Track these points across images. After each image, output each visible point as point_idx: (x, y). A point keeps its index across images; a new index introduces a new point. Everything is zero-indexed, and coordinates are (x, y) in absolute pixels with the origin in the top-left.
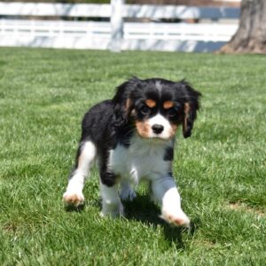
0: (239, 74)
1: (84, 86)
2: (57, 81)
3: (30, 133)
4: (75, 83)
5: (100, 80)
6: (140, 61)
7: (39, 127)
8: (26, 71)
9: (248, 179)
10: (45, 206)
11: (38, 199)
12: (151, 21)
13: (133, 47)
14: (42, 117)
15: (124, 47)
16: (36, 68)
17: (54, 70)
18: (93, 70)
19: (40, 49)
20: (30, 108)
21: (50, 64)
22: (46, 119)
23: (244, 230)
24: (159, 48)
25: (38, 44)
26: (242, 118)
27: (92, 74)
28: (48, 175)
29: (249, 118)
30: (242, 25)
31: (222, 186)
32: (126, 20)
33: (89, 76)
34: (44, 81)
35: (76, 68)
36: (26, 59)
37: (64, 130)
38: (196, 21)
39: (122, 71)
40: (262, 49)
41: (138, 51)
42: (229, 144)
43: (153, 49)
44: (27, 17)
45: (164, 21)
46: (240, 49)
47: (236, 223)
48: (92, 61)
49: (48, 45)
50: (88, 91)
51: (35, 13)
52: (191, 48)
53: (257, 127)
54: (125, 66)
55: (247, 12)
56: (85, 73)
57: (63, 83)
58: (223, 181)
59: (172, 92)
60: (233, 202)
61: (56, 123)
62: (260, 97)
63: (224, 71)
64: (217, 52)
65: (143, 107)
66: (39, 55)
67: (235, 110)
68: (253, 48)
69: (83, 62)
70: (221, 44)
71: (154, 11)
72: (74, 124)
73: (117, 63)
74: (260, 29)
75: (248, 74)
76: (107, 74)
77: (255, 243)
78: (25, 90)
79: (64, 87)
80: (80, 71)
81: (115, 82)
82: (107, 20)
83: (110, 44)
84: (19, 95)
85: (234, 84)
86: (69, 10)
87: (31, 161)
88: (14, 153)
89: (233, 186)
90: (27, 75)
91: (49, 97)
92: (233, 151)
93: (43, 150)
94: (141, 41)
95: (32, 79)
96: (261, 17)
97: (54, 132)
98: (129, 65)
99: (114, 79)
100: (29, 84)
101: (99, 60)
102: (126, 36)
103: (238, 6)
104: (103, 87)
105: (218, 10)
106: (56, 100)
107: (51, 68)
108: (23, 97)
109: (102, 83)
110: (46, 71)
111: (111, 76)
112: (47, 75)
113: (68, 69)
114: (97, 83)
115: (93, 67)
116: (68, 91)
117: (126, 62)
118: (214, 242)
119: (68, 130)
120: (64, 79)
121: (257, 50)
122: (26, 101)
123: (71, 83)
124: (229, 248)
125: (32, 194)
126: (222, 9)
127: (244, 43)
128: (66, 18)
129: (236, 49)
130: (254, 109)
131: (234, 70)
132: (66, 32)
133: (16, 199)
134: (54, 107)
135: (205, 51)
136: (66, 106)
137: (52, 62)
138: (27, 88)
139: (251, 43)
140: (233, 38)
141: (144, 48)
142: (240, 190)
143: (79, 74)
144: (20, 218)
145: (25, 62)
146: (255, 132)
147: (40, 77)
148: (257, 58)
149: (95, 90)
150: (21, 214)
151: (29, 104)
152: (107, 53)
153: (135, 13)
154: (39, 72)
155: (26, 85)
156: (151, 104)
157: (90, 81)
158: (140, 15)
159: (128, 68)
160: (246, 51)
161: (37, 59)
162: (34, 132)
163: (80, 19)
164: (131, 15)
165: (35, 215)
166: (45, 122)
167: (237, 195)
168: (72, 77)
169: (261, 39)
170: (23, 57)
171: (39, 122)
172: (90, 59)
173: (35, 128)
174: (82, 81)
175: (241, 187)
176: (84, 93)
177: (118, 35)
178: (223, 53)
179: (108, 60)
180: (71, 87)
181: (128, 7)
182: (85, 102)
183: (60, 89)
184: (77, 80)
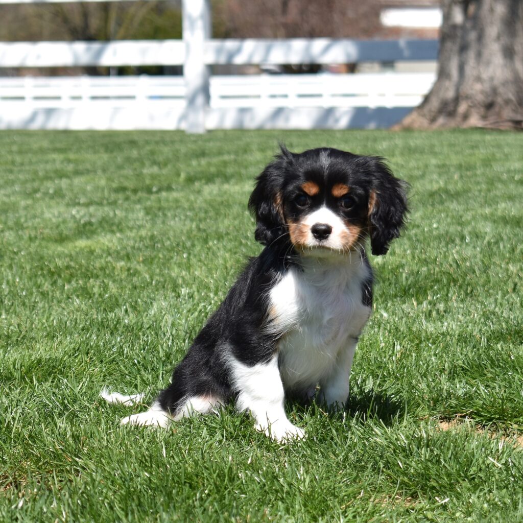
1: (139, 201)
2: (84, 192)
3: (36, 297)
4: (120, 196)
5: (169, 188)
6: (246, 150)
7: (54, 283)
8: (22, 177)
9: (473, 370)
10: (76, 438)
11: (62, 424)
12: (261, 70)
13: (229, 123)
14: (60, 263)
15: (209, 121)
16: (41, 169)
17: (77, 173)
18: (155, 169)
19: (45, 133)
20: (33, 248)
21: (69, 161)
22: (68, 267)
23: (472, 470)
24: (281, 124)
26: (455, 253)
27: (153, 177)
28: (78, 377)
30: (443, 74)
32: (214, 70)
33: (148, 182)
34: (59, 194)
35: (120, 167)
36: (21, 152)
37: (105, 287)
38: (351, 68)
39: (213, 170)
40: (483, 117)
41: (240, 131)
42: (432, 303)
43: (268, 126)
44: (17, 72)
45: (287, 69)
46: (441, 121)
48: (152, 153)
49: (58, 123)
50: (148, 211)
51: (31, 62)
52: (343, 122)
54: (215, 160)
55: (451, 47)
56: (139, 176)
57: (96, 197)
59: (348, 168)
60: (445, 417)
61: (88, 274)
64: (396, 128)
65: (299, 196)
66: (45, 144)
68: (466, 117)
69: (135, 153)
70: (402, 112)
71: (268, 50)
72: (124, 275)
73: (203, 154)
74: (479, 79)
75: (460, 167)
76: (183, 176)
78: (22, 213)
79: (100, 204)
80: (128, 172)
81: (199, 192)
82: (176, 71)
83: (183, 117)
85: (434, 187)
86: (99, 54)
87: (41, 351)
88: (8, 337)
89: (446, 386)
90: (25, 182)
91: (71, 225)
92: (440, 319)
93: (63, 329)
94: (243, 111)
95: (36, 191)
96: (479, 55)
97: (85, 293)
98: (226, 157)
99: (197, 184)
100: (29, 202)
101: (166, 150)
102: (215, 101)
104: (177, 201)
105: (395, 45)
106: (85, 230)
107: (70, 167)
108: (19, 226)
109: (175, 195)
110: (61, 175)
111: (190, 180)
112: (64, 183)
113: (104, 170)
114: (164, 194)
115: (154, 163)
116: (107, 211)
117: (220, 153)
118: (413, 497)
119: (113, 288)
120: (97, 188)
121: (475, 121)
122: (26, 234)
123: (113, 196)
125: (48, 416)
127: (450, 108)
128: (93, 71)
129: (433, 119)
130: (477, 235)
131: (433, 161)
132: (95, 98)
133: (16, 426)
134: (82, 243)
136: (106, 240)
137: (72, 156)
138: (26, 208)
139: (463, 108)
141: (251, 123)
142: (460, 393)
143: (127, 178)
144: (27, 464)
145: (18, 159)
147: (50, 186)
149: (161, 209)
150: (27, 455)
151: (32, 239)
152: (178, 136)
153: (231, 55)
154: (47, 178)
155: (23, 203)
156: (312, 190)
157: (149, 191)
158: (239, 60)
159: (225, 164)
160: (454, 123)
161: (42, 151)
162: (44, 295)
163: (122, 71)
164: (222, 60)
165: (56, 456)
168: (115, 185)
169: (481, 98)
170: (15, 148)
171: (54, 274)
173: (47, 286)
174: (135, 191)
175: (461, 387)
176: (140, 214)
177: (200, 100)
178: (408, 129)
179: (183, 149)
180: (113, 204)
181: (216, 44)
182: (143, 233)
183: (92, 209)
184: (123, 189)
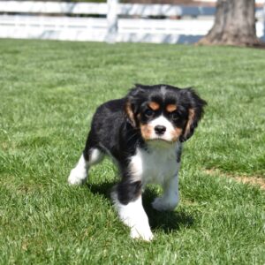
0: (214, 62)
1: (85, 71)
2: (62, 66)
3: (39, 111)
4: (77, 69)
5: (98, 67)
6: (131, 51)
7: (47, 105)
8: (36, 59)
9: (221, 149)
10: (52, 171)
11: (46, 165)
12: (140, 17)
13: (126, 39)
14: (50, 97)
15: (118, 39)
16: (45, 57)
17: (59, 58)
18: (92, 58)
19: (48, 41)
20: (39, 90)
21: (56, 53)
22: (53, 99)
23: (218, 191)
24: (147, 41)
25: (46, 37)
26: (216, 99)
27: (92, 61)
28: (55, 146)
29: (222, 98)
30: (217, 22)
31: (199, 154)
32: (120, 16)
33: (89, 63)
34: (51, 67)
35: (78, 57)
36: (37, 49)
37: (69, 108)
38: (179, 18)
39: (117, 59)
40: (233, 41)
41: (130, 43)
42: (206, 120)
43: (143, 41)
44: (37, 14)
45: (152, 17)
46: (215, 42)
47: (211, 185)
48: (92, 51)
49: (54, 37)
50: (88, 76)
51: (43, 11)
52: (174, 41)
53: (229, 106)
54: (118, 55)
55: (221, 10)
56: (86, 61)
57: (67, 69)
58: (200, 150)
59: (176, 96)
60: (209, 168)
61: (61, 102)
62: (231, 81)
63: (201, 60)
64: (196, 44)
65: (147, 110)
66: (47, 45)
67: (210, 92)
68: (226, 40)
69: (84, 51)
70: (199, 37)
71: (144, 9)
72: (77, 103)
73: (113, 52)
74: (232, 25)
75: (221, 62)
76: (104, 62)
77: (227, 202)
78: (35, 75)
79: (68, 72)
80: (81, 59)
81: (110, 69)
82: (104, 16)
83: (107, 37)
84: (31, 78)
85: (210, 70)
86: (72, 8)
87: (40, 133)
88: (26, 127)
89: (209, 155)
90: (37, 62)
91: (56, 81)
92: (209, 126)
93: (50, 125)
94: (132, 35)
95: (42, 65)
96: (233, 15)
97: (60, 110)
98: (122, 54)
99: (110, 66)
100: (39, 70)
101: (98, 50)
102: (120, 30)
103: (214, 6)
104: (101, 72)
105: (197, 9)
106: (61, 83)
107: (56, 56)
108: (34, 80)
109: (100, 70)
110: (52, 59)
111: (107, 63)
112: (54, 63)
113: (71, 57)
114: (96, 69)
115: (93, 55)
116: (71, 75)
117: (120, 52)
118: (193, 201)
119: (72, 108)
120: (68, 66)
121: (230, 42)
122: (36, 84)
123: (74, 69)
124: (205, 206)
125: (41, 162)
126: (200, 8)
127: (219, 36)
128: (69, 15)
129: (212, 41)
130: (226, 91)
131: (210, 59)
132: (70, 27)
133: (27, 165)
134: (60, 89)
135: (186, 43)
136: (70, 88)
137: (58, 51)
138: (37, 73)
139: (225, 36)
140: (210, 32)
141: (135, 40)
142: (215, 158)
143: (80, 61)
144: (31, 181)
145: (35, 51)
146: (227, 110)
147: (48, 64)
148: (229, 49)
149: (94, 75)
150: (32, 177)
151: (39, 86)
152: (104, 44)
153: (128, 11)
154: (47, 60)
155: (36, 70)
156: (154, 107)
157: (89, 67)
158: (131, 13)
159: (122, 57)
160: (220, 43)
161: (45, 49)
162: (43, 110)
163: (82, 16)
164: (124, 12)
165: (44, 178)
166: (52, 101)
167: (212, 162)
168: (75, 64)
169: (233, 33)
170: (34, 47)
171: (47, 101)
172: (89, 50)
173: (44, 106)
174: (83, 67)
175: (215, 156)
176: (84, 77)
177: (114, 30)
178: (201, 45)
179: (104, 50)
180: (74, 72)
181: (122, 5)
182: (86, 85)
183: (65, 74)
184: (78, 66)
